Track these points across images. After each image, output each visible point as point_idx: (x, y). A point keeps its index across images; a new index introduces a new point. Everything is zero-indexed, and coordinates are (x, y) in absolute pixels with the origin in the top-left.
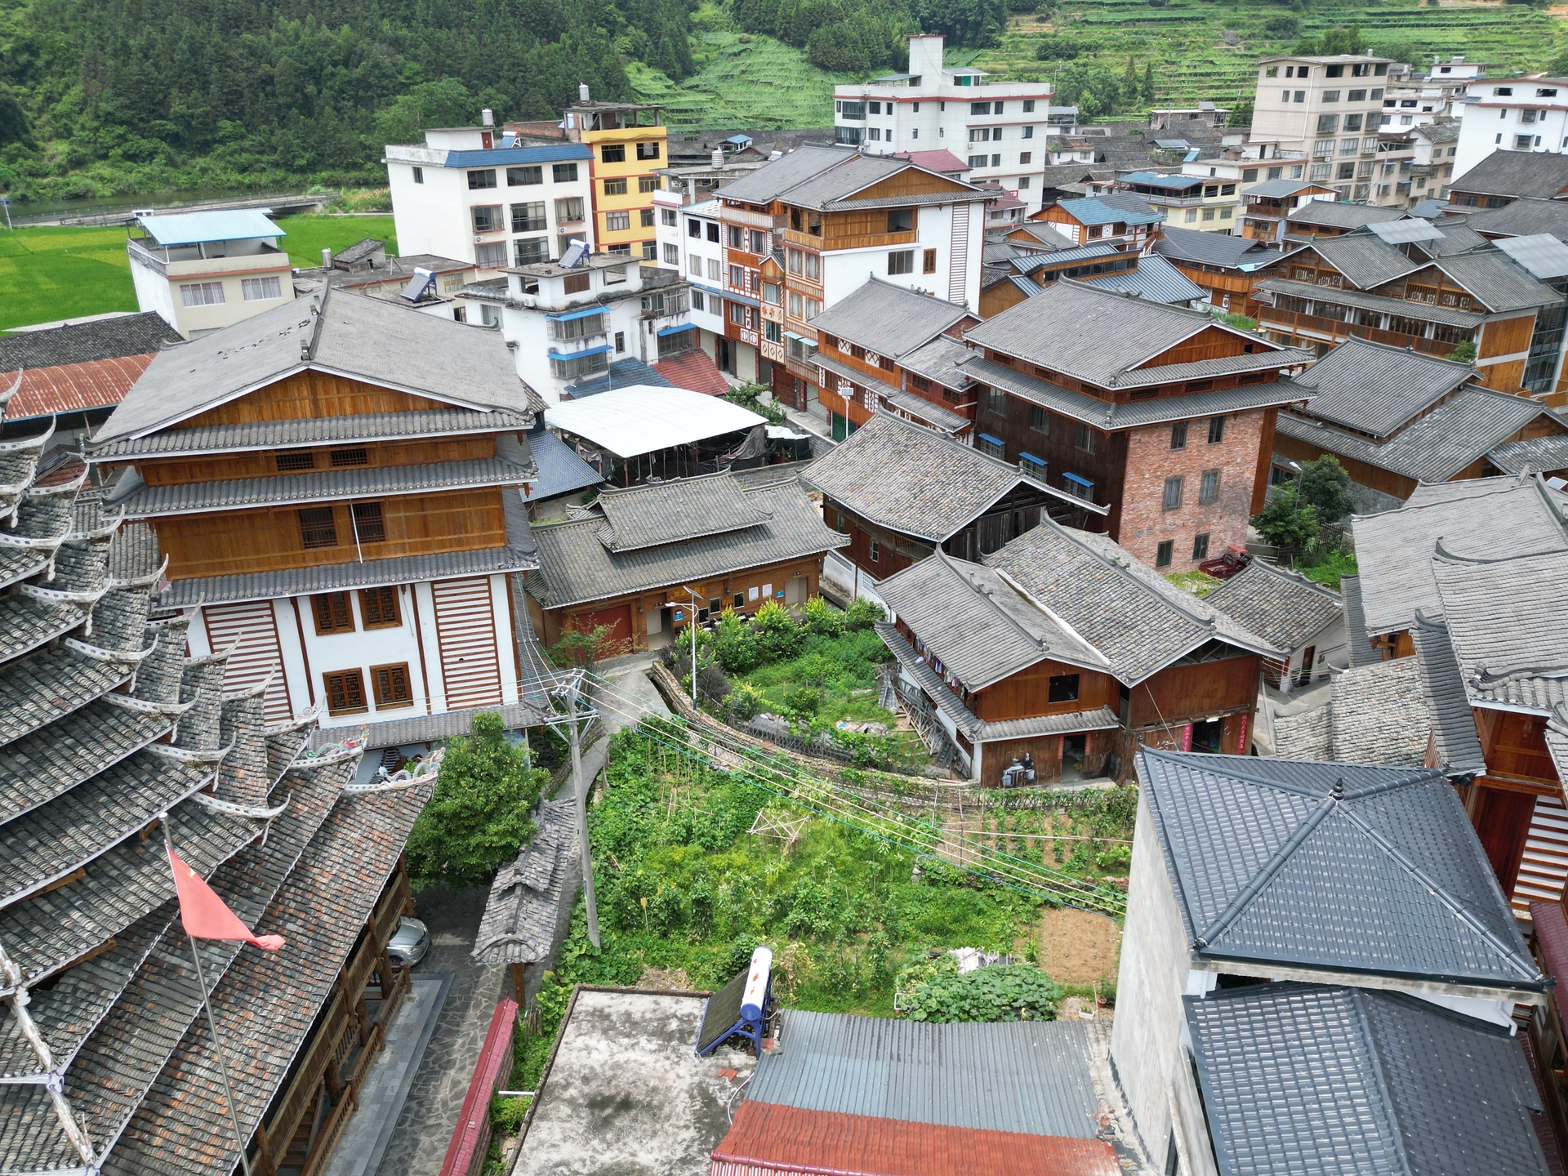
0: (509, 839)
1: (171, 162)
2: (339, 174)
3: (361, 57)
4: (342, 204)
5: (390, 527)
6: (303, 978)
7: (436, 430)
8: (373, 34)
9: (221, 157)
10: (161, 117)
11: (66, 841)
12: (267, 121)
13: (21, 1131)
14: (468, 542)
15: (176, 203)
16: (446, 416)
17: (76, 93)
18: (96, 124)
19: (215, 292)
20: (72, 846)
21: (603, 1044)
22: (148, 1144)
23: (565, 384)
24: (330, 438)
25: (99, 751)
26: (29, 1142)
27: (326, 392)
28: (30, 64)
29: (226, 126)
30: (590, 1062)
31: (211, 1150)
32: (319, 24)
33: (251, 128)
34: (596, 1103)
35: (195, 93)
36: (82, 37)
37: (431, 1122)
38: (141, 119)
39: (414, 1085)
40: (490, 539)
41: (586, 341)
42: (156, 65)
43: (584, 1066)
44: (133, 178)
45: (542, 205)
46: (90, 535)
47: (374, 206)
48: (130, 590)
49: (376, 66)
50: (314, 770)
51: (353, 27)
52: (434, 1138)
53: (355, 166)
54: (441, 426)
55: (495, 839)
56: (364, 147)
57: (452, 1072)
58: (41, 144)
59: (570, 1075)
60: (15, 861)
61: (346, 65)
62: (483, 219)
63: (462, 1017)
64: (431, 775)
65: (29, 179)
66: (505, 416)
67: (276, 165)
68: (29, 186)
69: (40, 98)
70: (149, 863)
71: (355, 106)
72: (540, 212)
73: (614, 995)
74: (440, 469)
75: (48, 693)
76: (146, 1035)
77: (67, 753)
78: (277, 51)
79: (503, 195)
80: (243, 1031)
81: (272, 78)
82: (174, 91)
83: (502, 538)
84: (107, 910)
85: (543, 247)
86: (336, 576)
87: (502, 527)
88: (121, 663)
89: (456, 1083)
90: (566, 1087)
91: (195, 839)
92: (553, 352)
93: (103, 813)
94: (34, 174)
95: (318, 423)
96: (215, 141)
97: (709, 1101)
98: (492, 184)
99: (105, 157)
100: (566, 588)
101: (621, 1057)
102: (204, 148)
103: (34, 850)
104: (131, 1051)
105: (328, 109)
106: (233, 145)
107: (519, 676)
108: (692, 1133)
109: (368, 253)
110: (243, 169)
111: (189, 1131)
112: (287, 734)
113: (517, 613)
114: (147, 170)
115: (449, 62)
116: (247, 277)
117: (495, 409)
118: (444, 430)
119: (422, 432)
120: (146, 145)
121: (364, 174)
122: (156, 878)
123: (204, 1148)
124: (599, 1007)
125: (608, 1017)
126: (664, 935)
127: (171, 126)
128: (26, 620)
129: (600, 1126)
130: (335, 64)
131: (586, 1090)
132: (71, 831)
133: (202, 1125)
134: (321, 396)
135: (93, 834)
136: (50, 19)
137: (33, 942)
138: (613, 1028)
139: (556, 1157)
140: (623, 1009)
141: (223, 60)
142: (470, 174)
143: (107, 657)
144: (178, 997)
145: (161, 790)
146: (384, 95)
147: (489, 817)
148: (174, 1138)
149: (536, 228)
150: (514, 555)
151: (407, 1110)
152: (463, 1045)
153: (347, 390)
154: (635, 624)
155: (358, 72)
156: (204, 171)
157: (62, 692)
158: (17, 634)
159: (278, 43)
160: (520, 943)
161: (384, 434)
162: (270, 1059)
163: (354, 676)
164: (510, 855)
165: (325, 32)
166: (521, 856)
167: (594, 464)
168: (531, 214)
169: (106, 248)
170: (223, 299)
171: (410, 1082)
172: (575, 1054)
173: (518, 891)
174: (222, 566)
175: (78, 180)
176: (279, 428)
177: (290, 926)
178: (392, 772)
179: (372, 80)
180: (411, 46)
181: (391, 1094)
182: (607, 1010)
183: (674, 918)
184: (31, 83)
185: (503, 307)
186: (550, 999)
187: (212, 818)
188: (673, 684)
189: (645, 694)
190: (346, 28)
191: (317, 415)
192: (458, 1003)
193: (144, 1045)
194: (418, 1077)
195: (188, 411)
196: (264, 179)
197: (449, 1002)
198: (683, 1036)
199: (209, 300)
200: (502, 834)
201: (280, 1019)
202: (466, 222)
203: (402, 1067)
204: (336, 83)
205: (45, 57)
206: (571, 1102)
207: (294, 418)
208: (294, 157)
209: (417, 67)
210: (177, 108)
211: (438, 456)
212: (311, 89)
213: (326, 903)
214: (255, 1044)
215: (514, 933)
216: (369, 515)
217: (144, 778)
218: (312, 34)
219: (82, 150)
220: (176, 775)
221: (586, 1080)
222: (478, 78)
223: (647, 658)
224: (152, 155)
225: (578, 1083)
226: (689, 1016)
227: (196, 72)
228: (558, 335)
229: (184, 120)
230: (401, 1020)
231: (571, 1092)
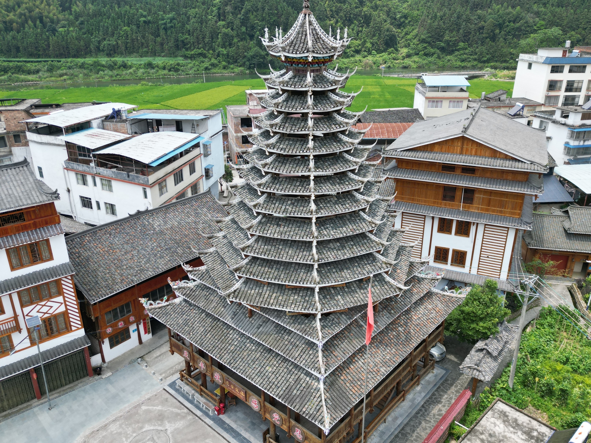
0: (487, 331)
1: (439, 57)
2: (498, 64)
3: (521, 19)
4: (495, 76)
5: (475, 200)
6: (399, 348)
7: (505, 167)
8: (528, 10)
9: (456, 56)
10: (440, 41)
11: (343, 273)
12: (477, 43)
13: (308, 355)
14: (505, 213)
15: (436, 72)
16: (511, 162)
17: (415, 32)
18: (418, 43)
19: (439, 104)
20: (344, 276)
21: (502, 426)
22: (339, 377)
23: (568, 158)
24: (463, 162)
25: (359, 249)
26: (309, 359)
27: (467, 145)
28: (404, 22)
29: (461, 44)
30: (494, 430)
31: (356, 389)
32: (508, 6)
33: (470, 45)
35: (454, 33)
36: (423, 12)
37: (428, 419)
38: (433, 42)
39: (425, 403)
40: (514, 214)
41: (584, 141)
42: (444, 22)
43: (492, 430)
44: (424, 62)
45: (582, 82)
46: (376, 180)
47: (508, 77)
48: (382, 200)
49: (526, 22)
50: (423, 279)
51: (521, 7)
52: (427, 425)
53: (506, 61)
54: (507, 165)
55: (481, 328)
56: (511, 54)
57: (440, 406)
58: (399, 49)
59: (485, 430)
60: (328, 274)
61: (514, 22)
62: (552, 86)
63: (450, 388)
64: (464, 295)
65: (392, 61)
66: (536, 166)
67: (475, 60)
68: (392, 63)
69: (404, 33)
70: (363, 289)
71: (513, 38)
72: (580, 85)
73: (512, 409)
74: (502, 182)
75: (350, 226)
76: (348, 343)
77: (351, 247)
78: (489, 16)
79: (565, 76)
80: (376, 356)
81: (483, 27)
82: (447, 32)
83: (519, 214)
84: (348, 299)
85: (577, 100)
86: (450, 213)
87: (520, 210)
88: (373, 223)
89: (440, 410)
90: (482, 434)
91: (379, 287)
92: (567, 143)
93: (355, 268)
94: (394, 59)
95: (461, 156)
96: (456, 50)
98: (561, 72)
99: (417, 54)
100: (541, 241)
101: (508, 435)
102: (451, 53)
103: (334, 273)
104: (343, 346)
105: (501, 39)
106: (462, 52)
107: (509, 270)
109: (499, 95)
110: (463, 61)
111: (352, 380)
112: (417, 263)
113: (516, 246)
114: (430, 59)
115: (558, 21)
116: (452, 100)
117: (532, 163)
118: (508, 167)
119: (499, 166)
120: (432, 50)
121: (508, 65)
122: (364, 295)
123: (355, 387)
124: (505, 411)
125: (507, 416)
126: (542, 397)
127: (442, 44)
128: (351, 202)
130: (510, 22)
131: (490, 439)
132: (345, 271)
133: (356, 379)
134: (465, 147)
135: (351, 274)
136: (414, 6)
137: (326, 300)
138: (508, 422)
140: (515, 416)
141: (468, 20)
142: (553, 67)
143: (370, 220)
144: (360, 335)
145: (373, 267)
146: (526, 34)
147: (481, 319)
148: (347, 379)
149: (576, 91)
150: (521, 222)
151: (420, 410)
152: (447, 398)
153: (475, 145)
154: (568, 265)
155: (518, 25)
156: (449, 60)
157: (355, 227)
158: (348, 206)
159: (490, 14)
160: (480, 371)
161: (484, 165)
162: (381, 369)
163: (446, 251)
164: (485, 337)
165: (510, 9)
166: (490, 339)
167: (571, 194)
168: (575, 85)
169: (409, 85)
170: (441, 107)
171: (424, 401)
172: (489, 423)
173: (484, 352)
174: (413, 200)
175: (407, 61)
176: (446, 155)
177: (400, 328)
178: (450, 289)
179: (523, 28)
180: (543, 14)
181: (417, 402)
182: (507, 414)
183: (549, 392)
184: (402, 28)
185: (550, 122)
186: (485, 398)
187: (386, 282)
188: (579, 296)
189: (564, 296)
190: (518, 7)
191: (461, 153)
192: (449, 382)
193: (346, 346)
194: (428, 401)
195: (418, 144)
196: (469, 65)
197: (446, 380)
198: (539, 440)
199: (436, 107)
200: (485, 328)
201: (388, 358)
202: (545, 85)
203: (423, 394)
204: (508, 29)
205: (409, 19)
206: (482, 441)
207: (453, 153)
208: (483, 57)
209: (543, 23)
210: (447, 38)
211: (503, 177)
212: (497, 31)
213: (413, 326)
214: (378, 362)
215: (478, 366)
216: (469, 193)
217: (370, 262)
218: (504, 10)
219: (411, 52)
220: (379, 265)
221: (490, 435)
222: (569, 28)
223: (570, 281)
224: (433, 54)
225: (487, 435)
226: (543, 433)
227: (457, 25)
228: (572, 137)
229: (447, 42)
230: (427, 378)
231: (483, 437)
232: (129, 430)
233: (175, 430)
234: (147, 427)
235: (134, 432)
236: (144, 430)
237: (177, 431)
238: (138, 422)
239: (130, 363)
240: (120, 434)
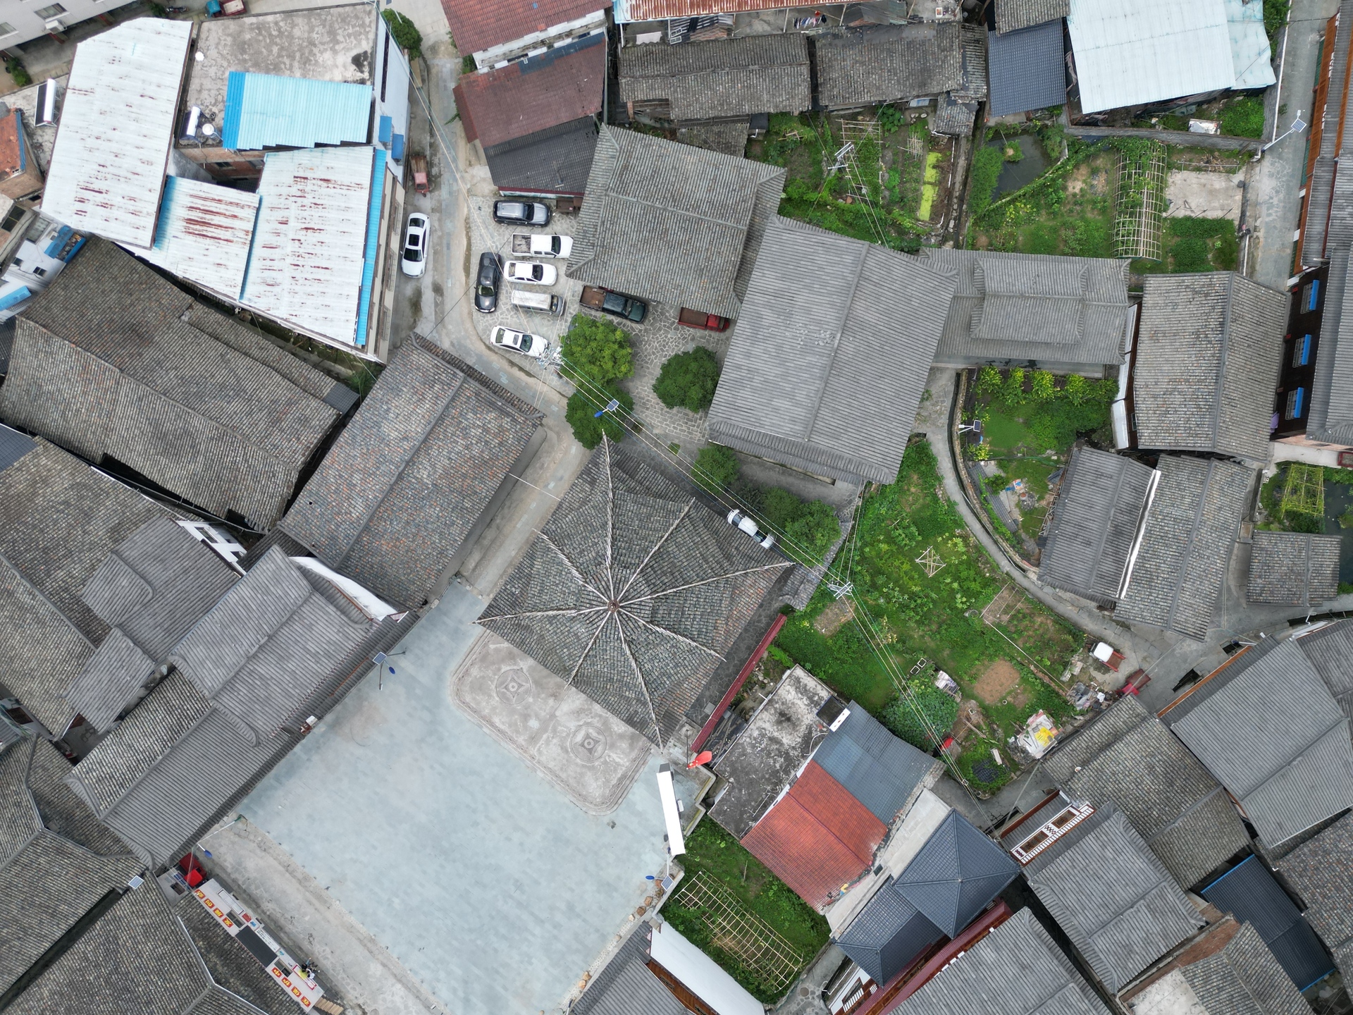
21: (793, 693)
30: (787, 697)
34: (782, 714)
43: (784, 698)
59: (780, 699)
73: (806, 674)
90: (777, 703)
97: (810, 732)
101: (797, 701)
108: (799, 740)
124: (800, 676)
125: (799, 682)
129: (779, 722)
131: (782, 707)
138: (799, 687)
139: (764, 726)
140: (806, 681)
172: (784, 691)
182: (801, 679)
188: (961, 399)
198: (816, 704)
206: (775, 709)
221: (783, 703)
225: (781, 703)
226: (823, 698)
231: (777, 706)
232: (490, 673)
233: (530, 667)
234: (504, 668)
235: (495, 674)
236: (503, 671)
237: (531, 669)
238: (494, 664)
239: (450, 584)
240: (483, 677)
